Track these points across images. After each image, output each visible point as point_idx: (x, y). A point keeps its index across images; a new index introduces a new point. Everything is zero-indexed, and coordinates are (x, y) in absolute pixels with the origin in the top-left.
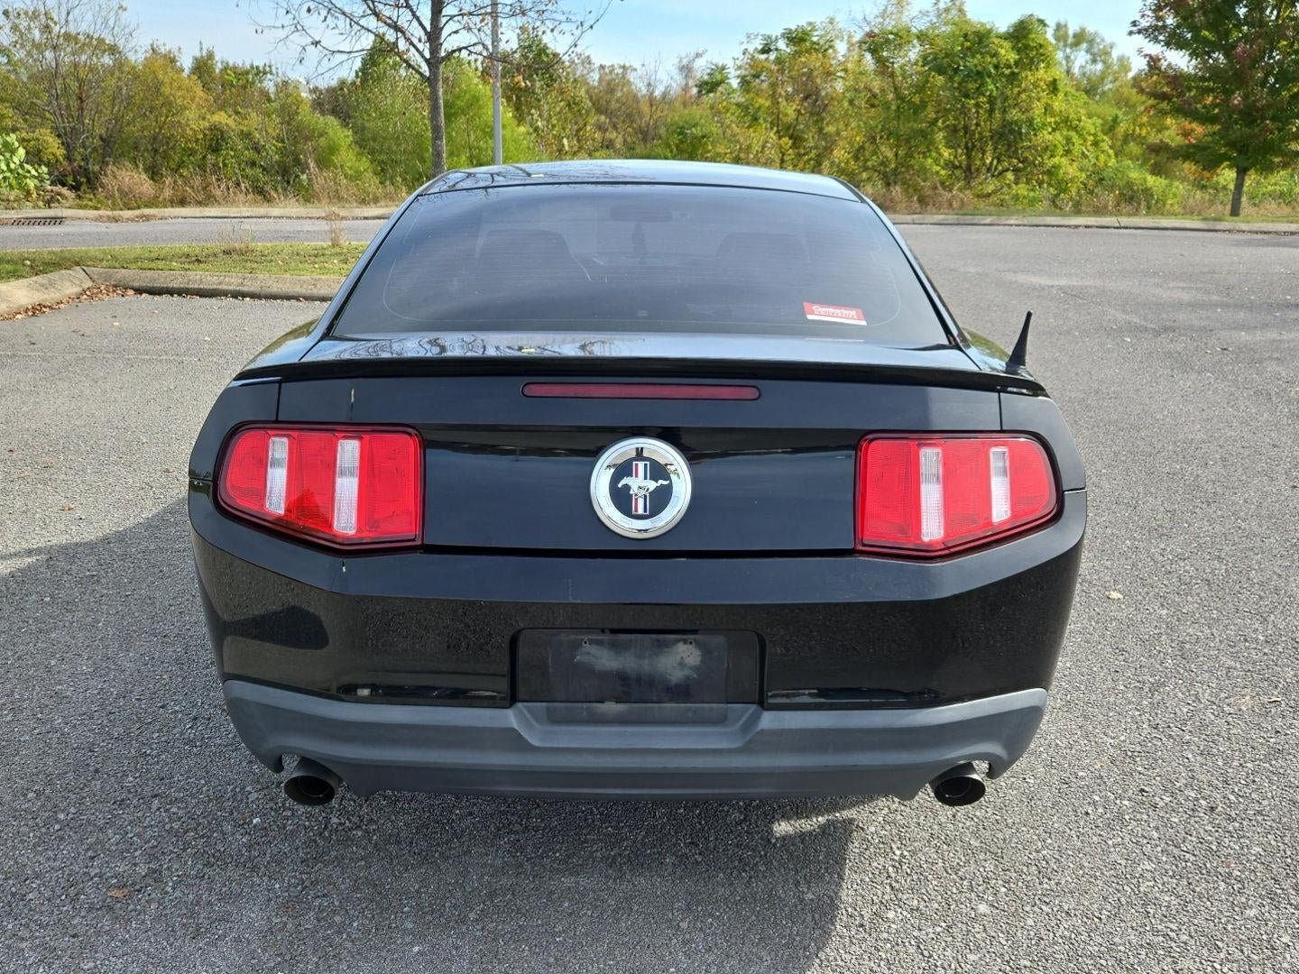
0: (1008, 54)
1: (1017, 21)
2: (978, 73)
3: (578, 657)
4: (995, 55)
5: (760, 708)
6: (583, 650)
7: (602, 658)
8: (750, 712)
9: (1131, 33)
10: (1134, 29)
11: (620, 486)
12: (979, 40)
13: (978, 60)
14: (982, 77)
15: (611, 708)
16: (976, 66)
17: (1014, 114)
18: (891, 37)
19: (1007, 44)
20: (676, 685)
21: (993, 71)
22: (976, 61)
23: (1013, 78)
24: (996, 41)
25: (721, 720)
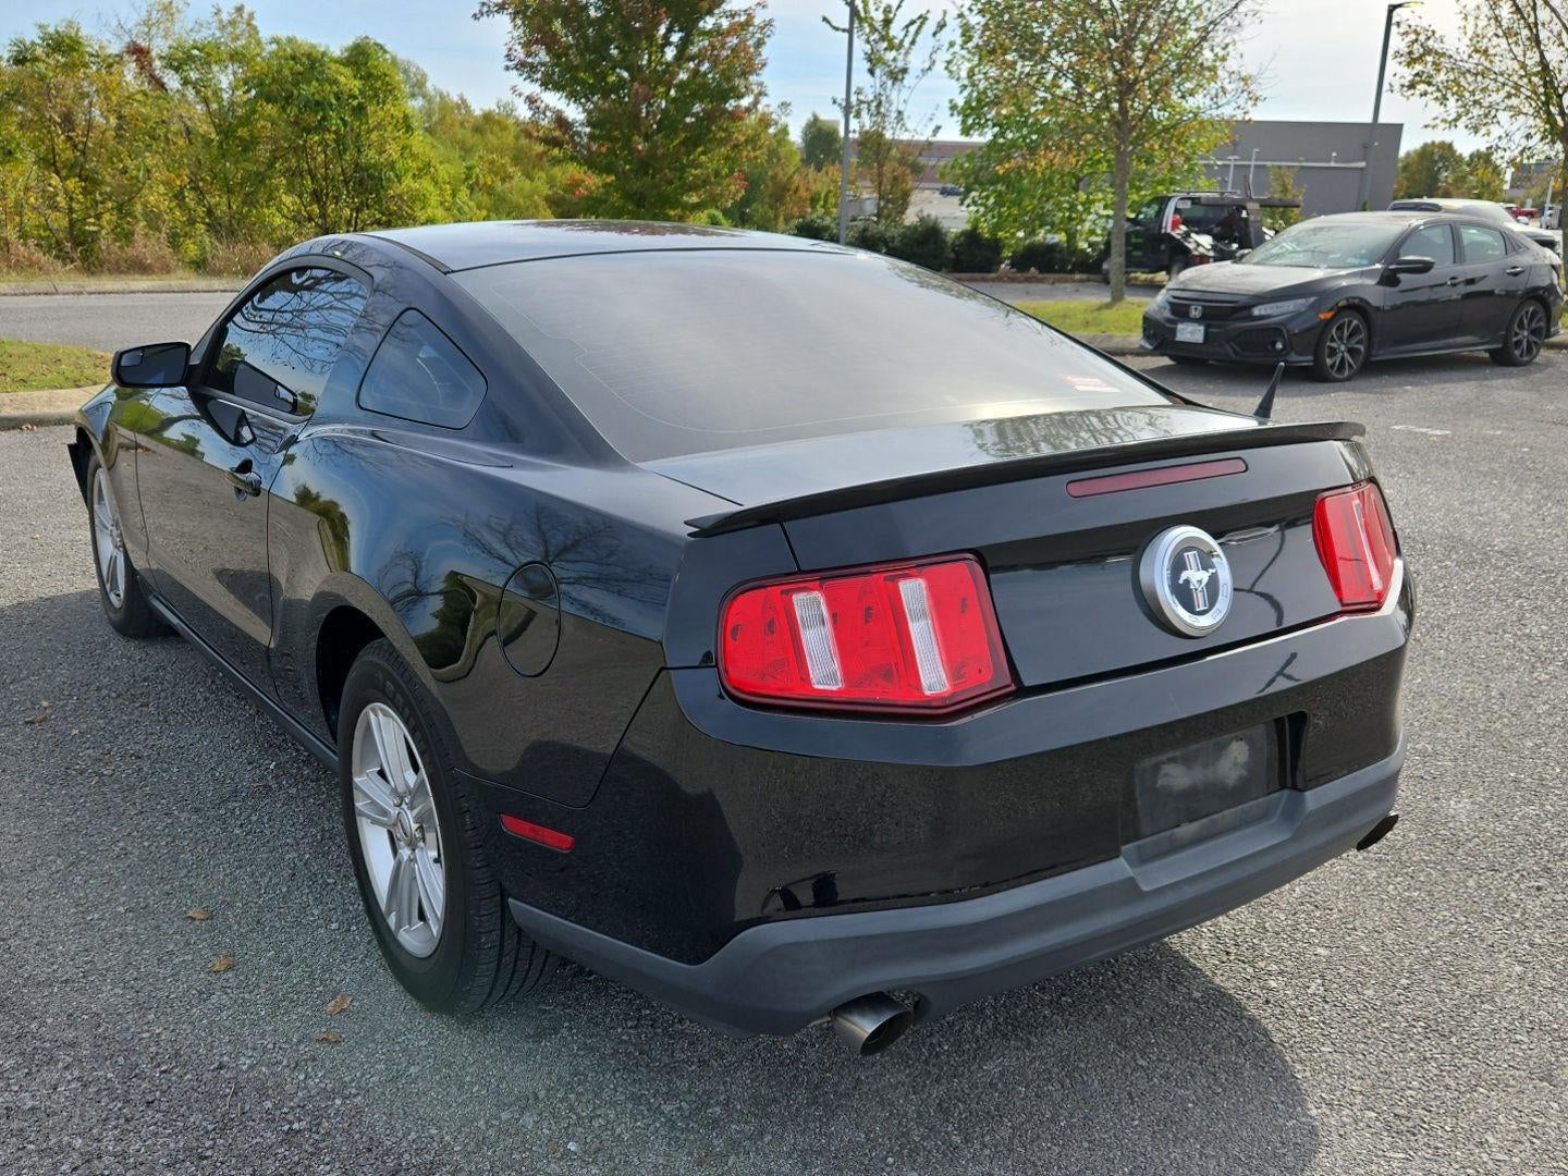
0: (350, 82)
1: (351, 43)
2: (318, 103)
3: (1160, 782)
4: (336, 82)
5: (1295, 792)
6: (1163, 772)
7: (1177, 777)
8: (1284, 799)
9: (507, 68)
10: (510, 64)
11: (1181, 582)
12: (311, 64)
13: (315, 88)
14: (323, 110)
15: (1187, 830)
16: (313, 95)
17: (370, 156)
18: (196, 52)
19: (348, 71)
20: (1234, 788)
21: (334, 101)
22: (312, 90)
23: (359, 111)
24: (334, 66)
25: (1264, 816)
